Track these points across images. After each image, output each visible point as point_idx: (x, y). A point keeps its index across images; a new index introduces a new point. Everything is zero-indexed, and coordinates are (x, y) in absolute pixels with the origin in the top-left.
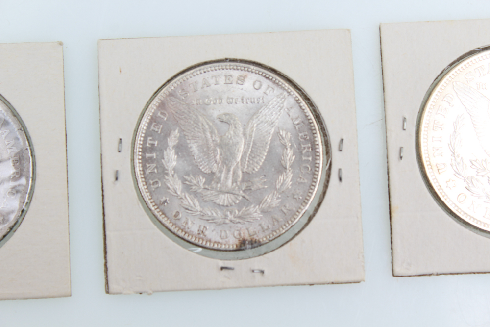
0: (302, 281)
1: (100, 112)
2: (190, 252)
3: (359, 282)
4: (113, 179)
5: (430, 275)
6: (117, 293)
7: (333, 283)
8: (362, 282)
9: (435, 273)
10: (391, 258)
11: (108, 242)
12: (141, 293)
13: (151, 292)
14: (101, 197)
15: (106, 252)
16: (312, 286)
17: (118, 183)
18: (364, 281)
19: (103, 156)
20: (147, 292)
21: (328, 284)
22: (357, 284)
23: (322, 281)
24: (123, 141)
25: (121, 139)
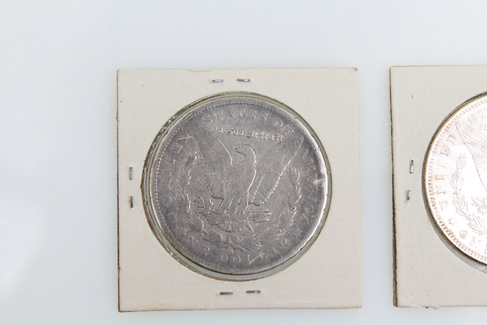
1: (392, 136)
2: (476, 270)
4: (404, 198)
6: (405, 307)
11: (398, 258)
12: (427, 308)
13: (438, 306)
14: (392, 215)
15: (395, 267)
17: (409, 202)
19: (395, 177)
20: (434, 307)
24: (414, 162)
25: (412, 161)
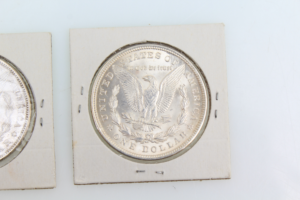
0: (17, 187)
3: (52, 188)
5: (97, 184)
7: (36, 189)
8: (54, 188)
9: (100, 183)
10: (73, 173)
16: (23, 190)
18: (55, 187)
21: (33, 189)
22: (52, 189)
23: (29, 187)
